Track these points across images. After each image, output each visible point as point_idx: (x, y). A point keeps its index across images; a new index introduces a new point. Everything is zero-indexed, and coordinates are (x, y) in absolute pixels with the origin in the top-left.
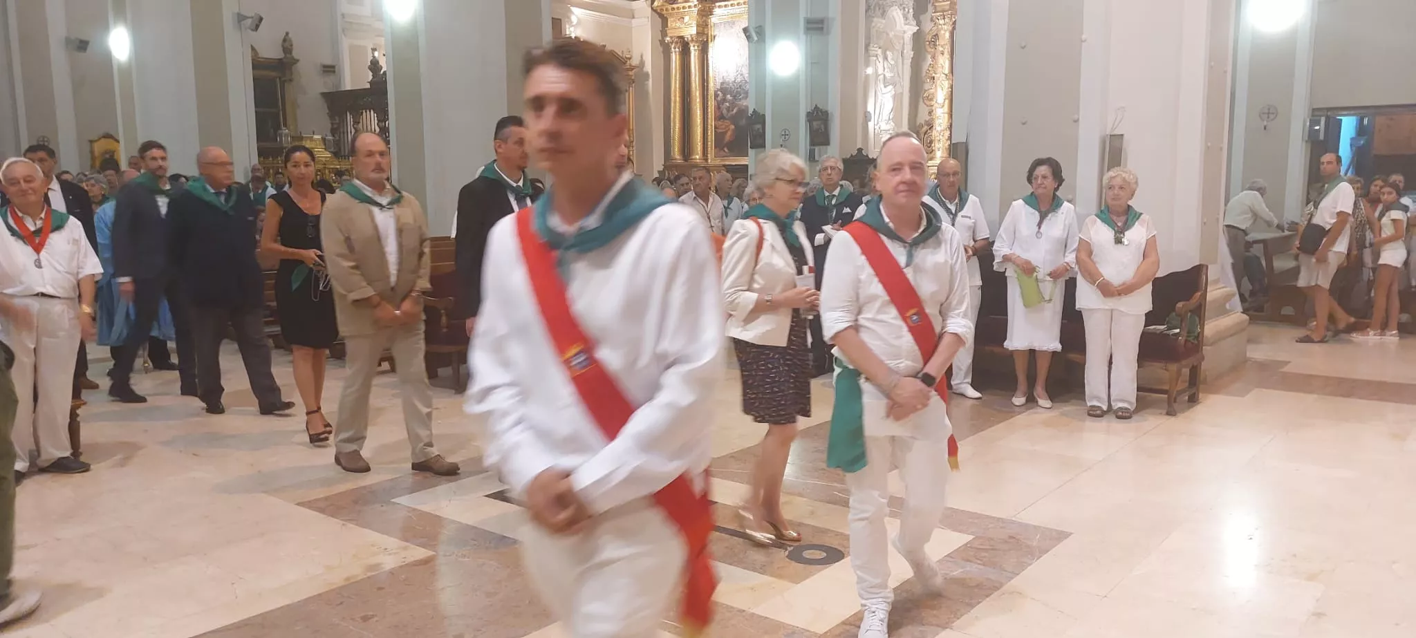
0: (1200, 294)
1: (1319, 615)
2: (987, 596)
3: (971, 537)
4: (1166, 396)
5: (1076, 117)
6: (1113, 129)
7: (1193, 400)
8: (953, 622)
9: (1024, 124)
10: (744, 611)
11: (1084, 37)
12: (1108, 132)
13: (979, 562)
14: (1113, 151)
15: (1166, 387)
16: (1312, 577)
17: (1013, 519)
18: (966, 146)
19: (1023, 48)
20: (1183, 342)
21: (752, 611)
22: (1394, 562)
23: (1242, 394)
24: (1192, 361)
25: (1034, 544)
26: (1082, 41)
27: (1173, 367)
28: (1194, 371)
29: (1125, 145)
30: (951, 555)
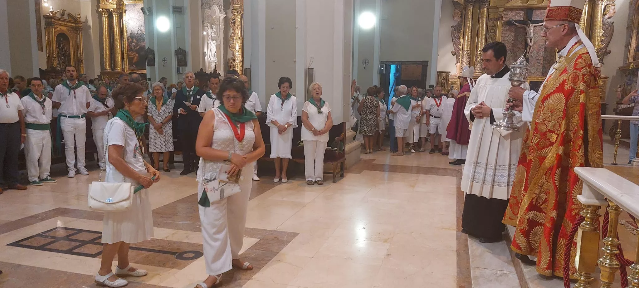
0: (343, 134)
1: (388, 255)
2: (266, 264)
3: (259, 239)
4: (332, 175)
5: (295, 60)
6: (309, 66)
7: (342, 176)
8: (252, 277)
9: (274, 62)
10: (155, 285)
11: (297, 26)
12: (307, 67)
13: (262, 250)
14: (310, 75)
15: (332, 172)
16: (385, 241)
17: (276, 230)
18: (250, 69)
19: (273, 29)
20: (338, 153)
21: (159, 285)
22: (412, 233)
23: (360, 172)
24: (341, 161)
25: (285, 239)
26: (296, 28)
27: (335, 163)
28: (342, 164)
29: (314, 72)
30: (251, 248)
